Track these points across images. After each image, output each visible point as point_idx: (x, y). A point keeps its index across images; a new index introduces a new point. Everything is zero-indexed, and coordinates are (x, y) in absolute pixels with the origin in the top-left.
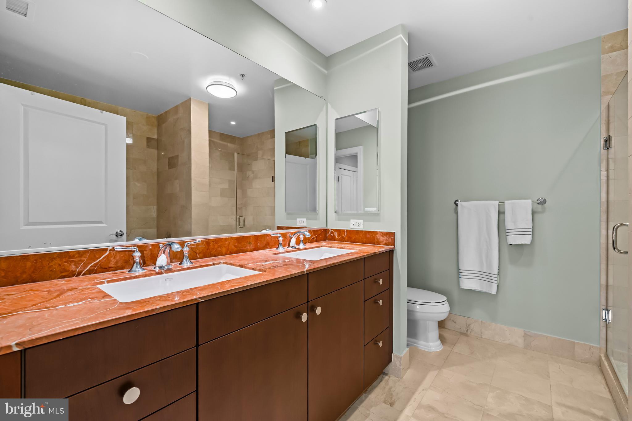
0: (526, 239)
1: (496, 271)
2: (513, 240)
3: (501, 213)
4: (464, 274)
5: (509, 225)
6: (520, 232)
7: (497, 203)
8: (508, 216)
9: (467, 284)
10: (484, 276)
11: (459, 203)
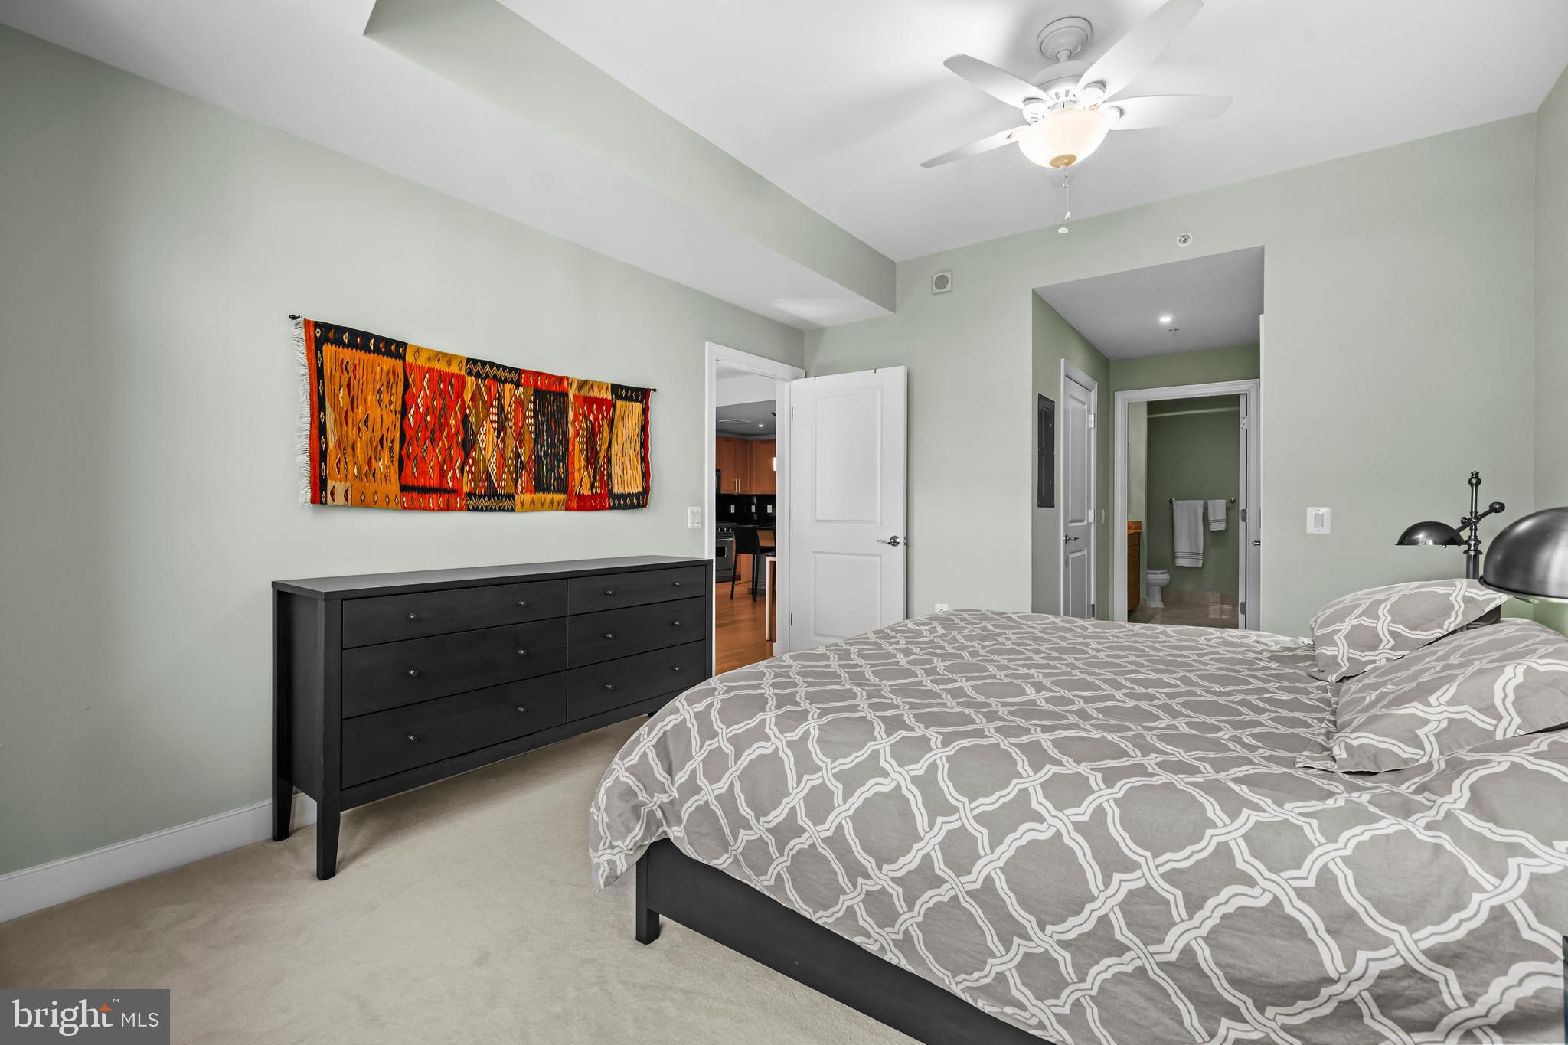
0: (1222, 527)
1: (1201, 551)
2: (1214, 528)
3: (1205, 509)
4: (1178, 556)
5: (1211, 517)
6: (1219, 522)
7: (1202, 502)
8: (1210, 510)
9: (1182, 562)
10: (1193, 555)
11: (1175, 503)
